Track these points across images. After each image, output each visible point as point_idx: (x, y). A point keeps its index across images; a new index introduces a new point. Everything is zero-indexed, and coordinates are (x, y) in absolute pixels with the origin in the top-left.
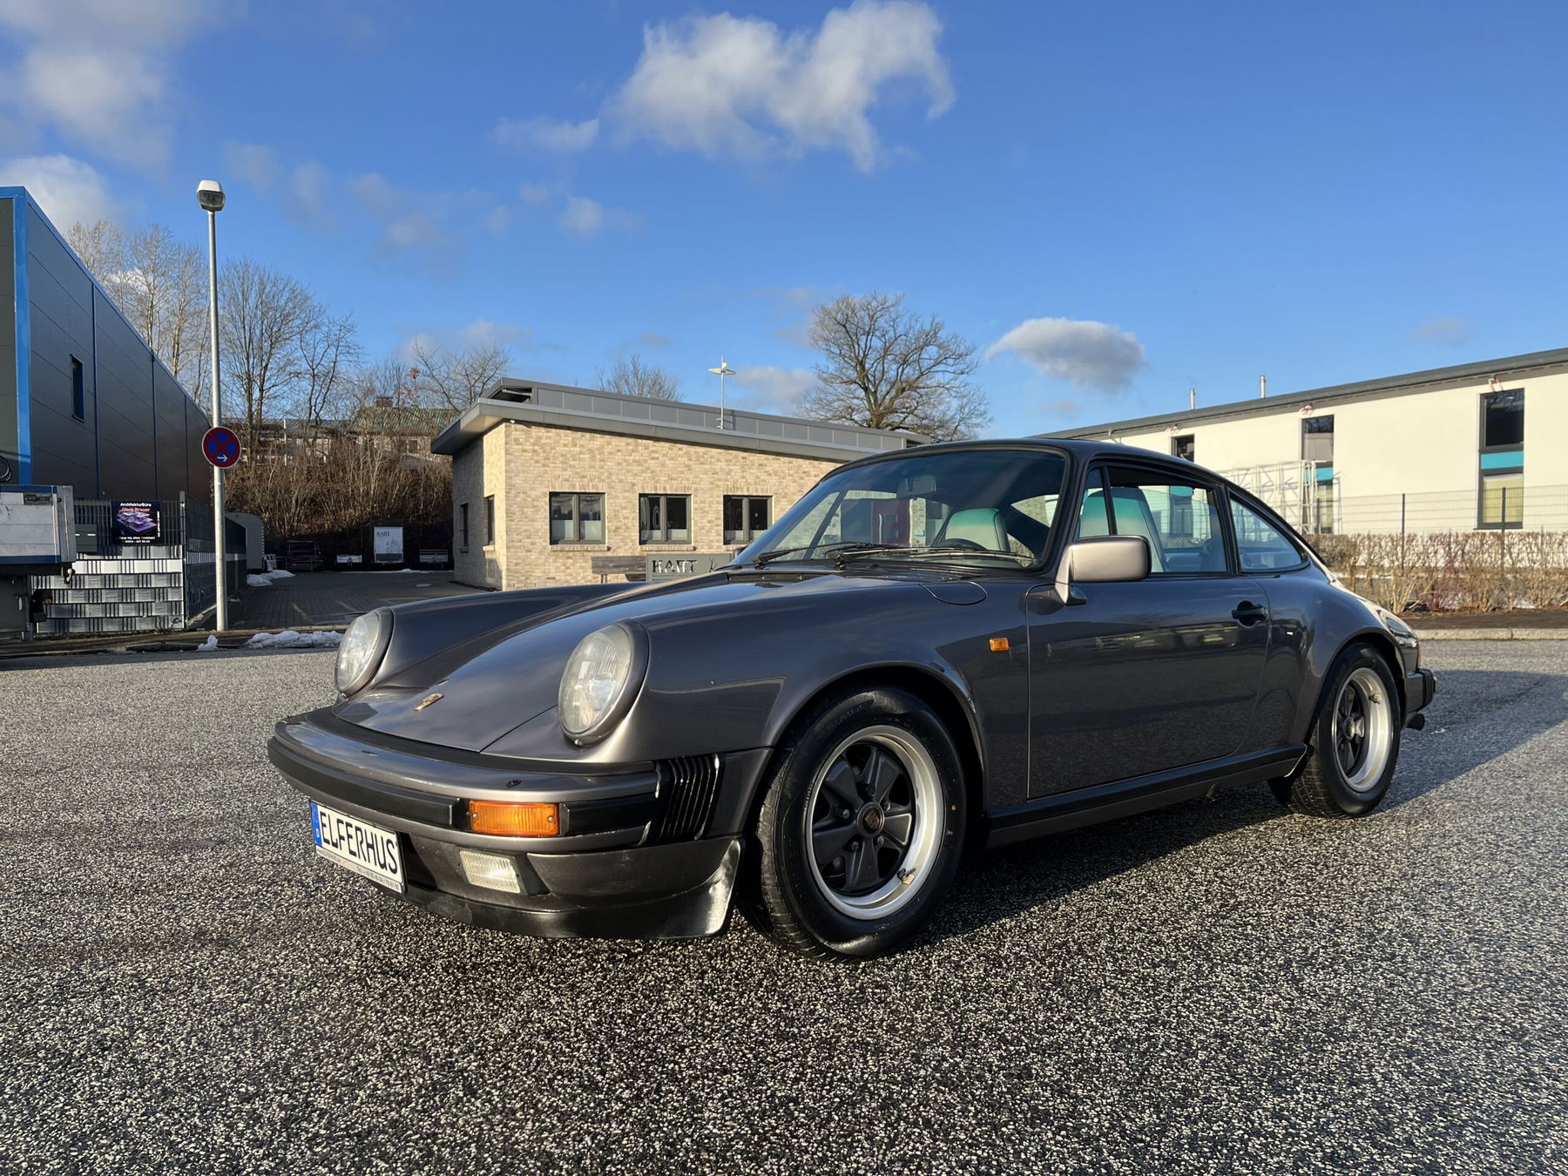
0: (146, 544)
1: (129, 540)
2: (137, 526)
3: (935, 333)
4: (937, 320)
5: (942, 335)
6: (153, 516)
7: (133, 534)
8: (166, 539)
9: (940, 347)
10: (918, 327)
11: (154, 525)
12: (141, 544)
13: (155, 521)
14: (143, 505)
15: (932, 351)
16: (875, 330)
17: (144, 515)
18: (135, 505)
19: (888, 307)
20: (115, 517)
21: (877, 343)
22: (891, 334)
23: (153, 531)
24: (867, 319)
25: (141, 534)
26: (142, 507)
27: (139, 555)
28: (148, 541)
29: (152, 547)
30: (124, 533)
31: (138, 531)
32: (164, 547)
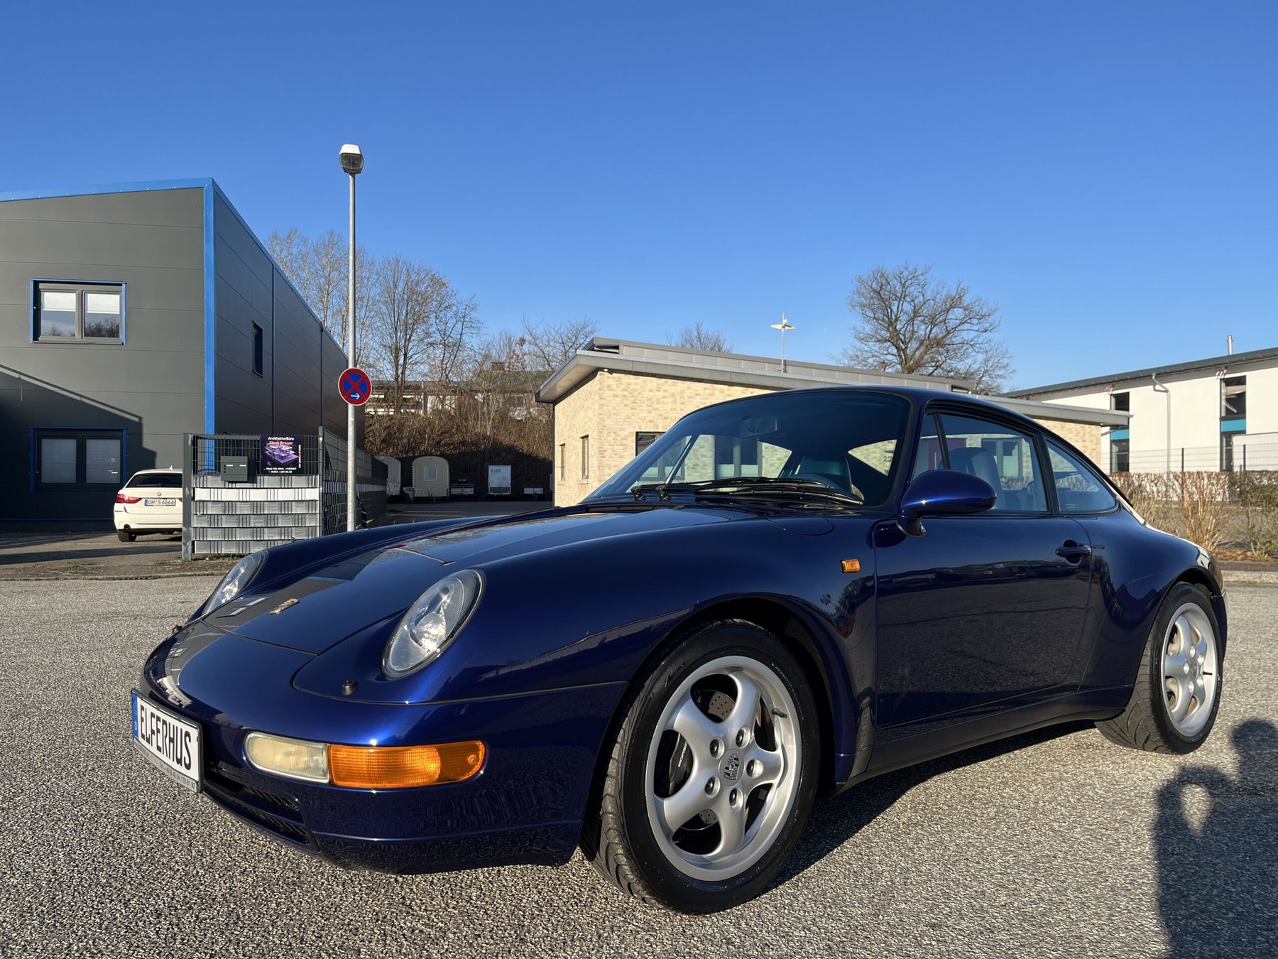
0: (289, 474)
1: (275, 471)
2: (282, 458)
3: (960, 297)
4: (961, 286)
5: (967, 300)
6: (295, 450)
7: (278, 465)
8: (305, 469)
9: (965, 309)
10: (945, 292)
11: (295, 457)
12: (285, 475)
13: (297, 454)
14: (287, 438)
15: (957, 313)
16: (905, 296)
17: (287, 448)
18: (280, 439)
19: (917, 276)
20: (263, 450)
21: (908, 307)
22: (921, 299)
23: (295, 463)
24: (898, 287)
25: (286, 466)
26: (285, 441)
27: (283, 483)
28: (291, 472)
29: (293, 477)
30: (269, 463)
31: (282, 462)
32: (304, 477)
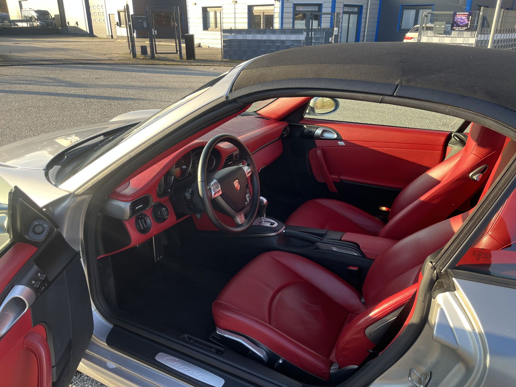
1: (457, 28)
2: (461, 23)
6: (468, 19)
7: (460, 26)
8: (471, 29)
11: (467, 22)
12: (461, 31)
13: (468, 21)
14: (465, 13)
17: (465, 18)
18: (462, 13)
20: (454, 19)
23: (467, 25)
25: (462, 26)
26: (465, 14)
27: (460, 35)
28: (464, 30)
29: (465, 32)
30: (455, 25)
31: (461, 25)
32: (470, 32)
